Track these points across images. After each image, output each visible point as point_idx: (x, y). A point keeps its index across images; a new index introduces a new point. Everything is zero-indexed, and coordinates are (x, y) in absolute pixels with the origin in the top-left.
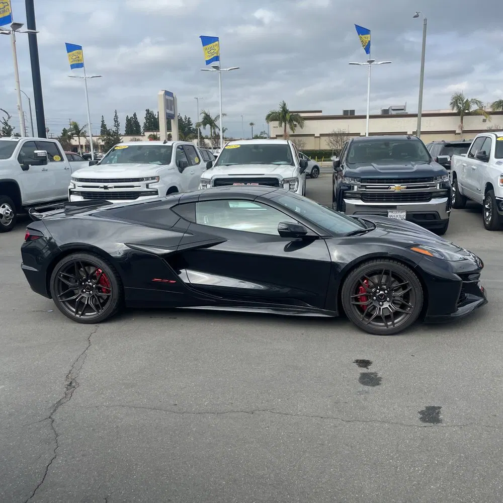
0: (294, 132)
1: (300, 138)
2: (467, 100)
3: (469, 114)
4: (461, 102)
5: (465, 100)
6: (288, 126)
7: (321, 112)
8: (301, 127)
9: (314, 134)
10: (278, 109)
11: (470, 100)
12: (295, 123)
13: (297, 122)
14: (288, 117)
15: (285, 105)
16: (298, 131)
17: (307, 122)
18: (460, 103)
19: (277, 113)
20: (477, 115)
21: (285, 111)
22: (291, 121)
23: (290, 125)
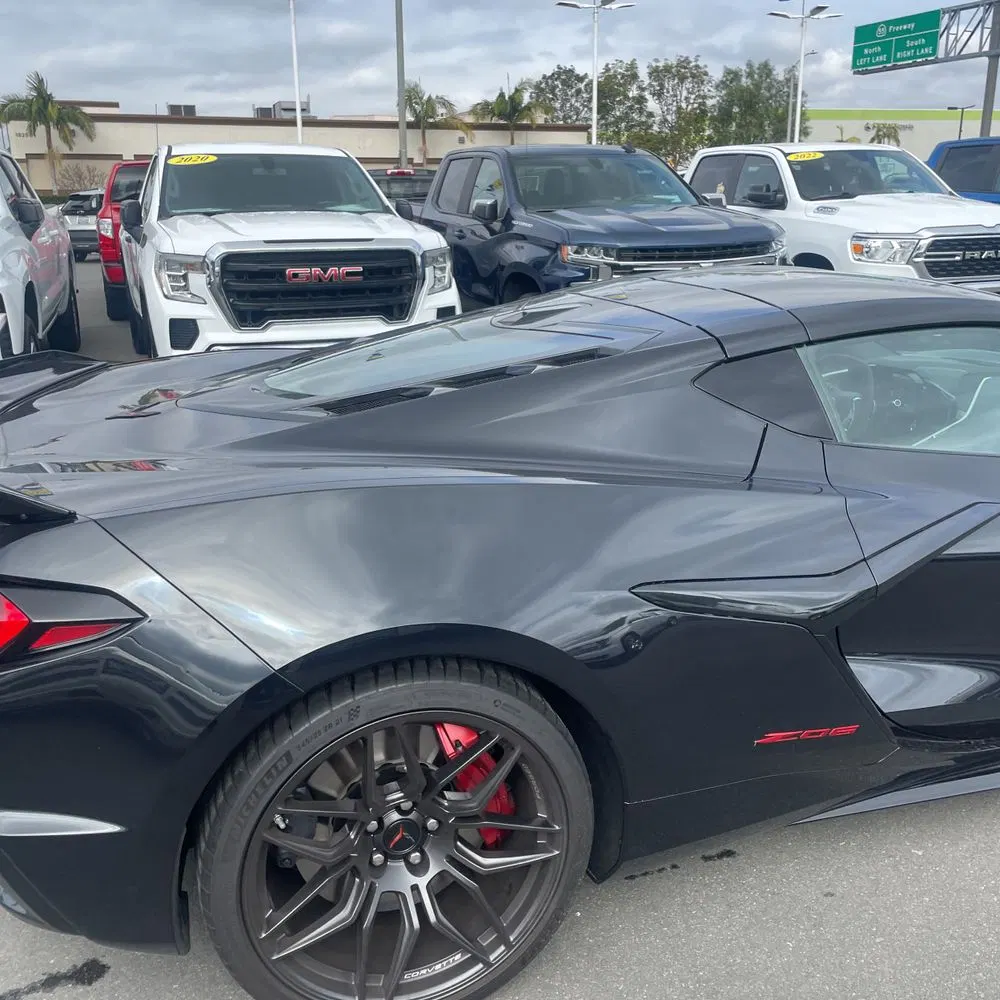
0: (71, 149)
1: (92, 163)
2: (430, 98)
3: (436, 126)
4: (418, 100)
5: (425, 98)
6: (54, 132)
7: (116, 105)
8: (91, 136)
9: (121, 155)
10: (23, 91)
11: (434, 97)
12: (72, 127)
13: (77, 124)
14: (52, 111)
15: (41, 81)
16: (82, 145)
17: (100, 126)
18: (417, 103)
19: (20, 101)
20: (449, 129)
21: (42, 97)
22: (61, 122)
23: (61, 131)
